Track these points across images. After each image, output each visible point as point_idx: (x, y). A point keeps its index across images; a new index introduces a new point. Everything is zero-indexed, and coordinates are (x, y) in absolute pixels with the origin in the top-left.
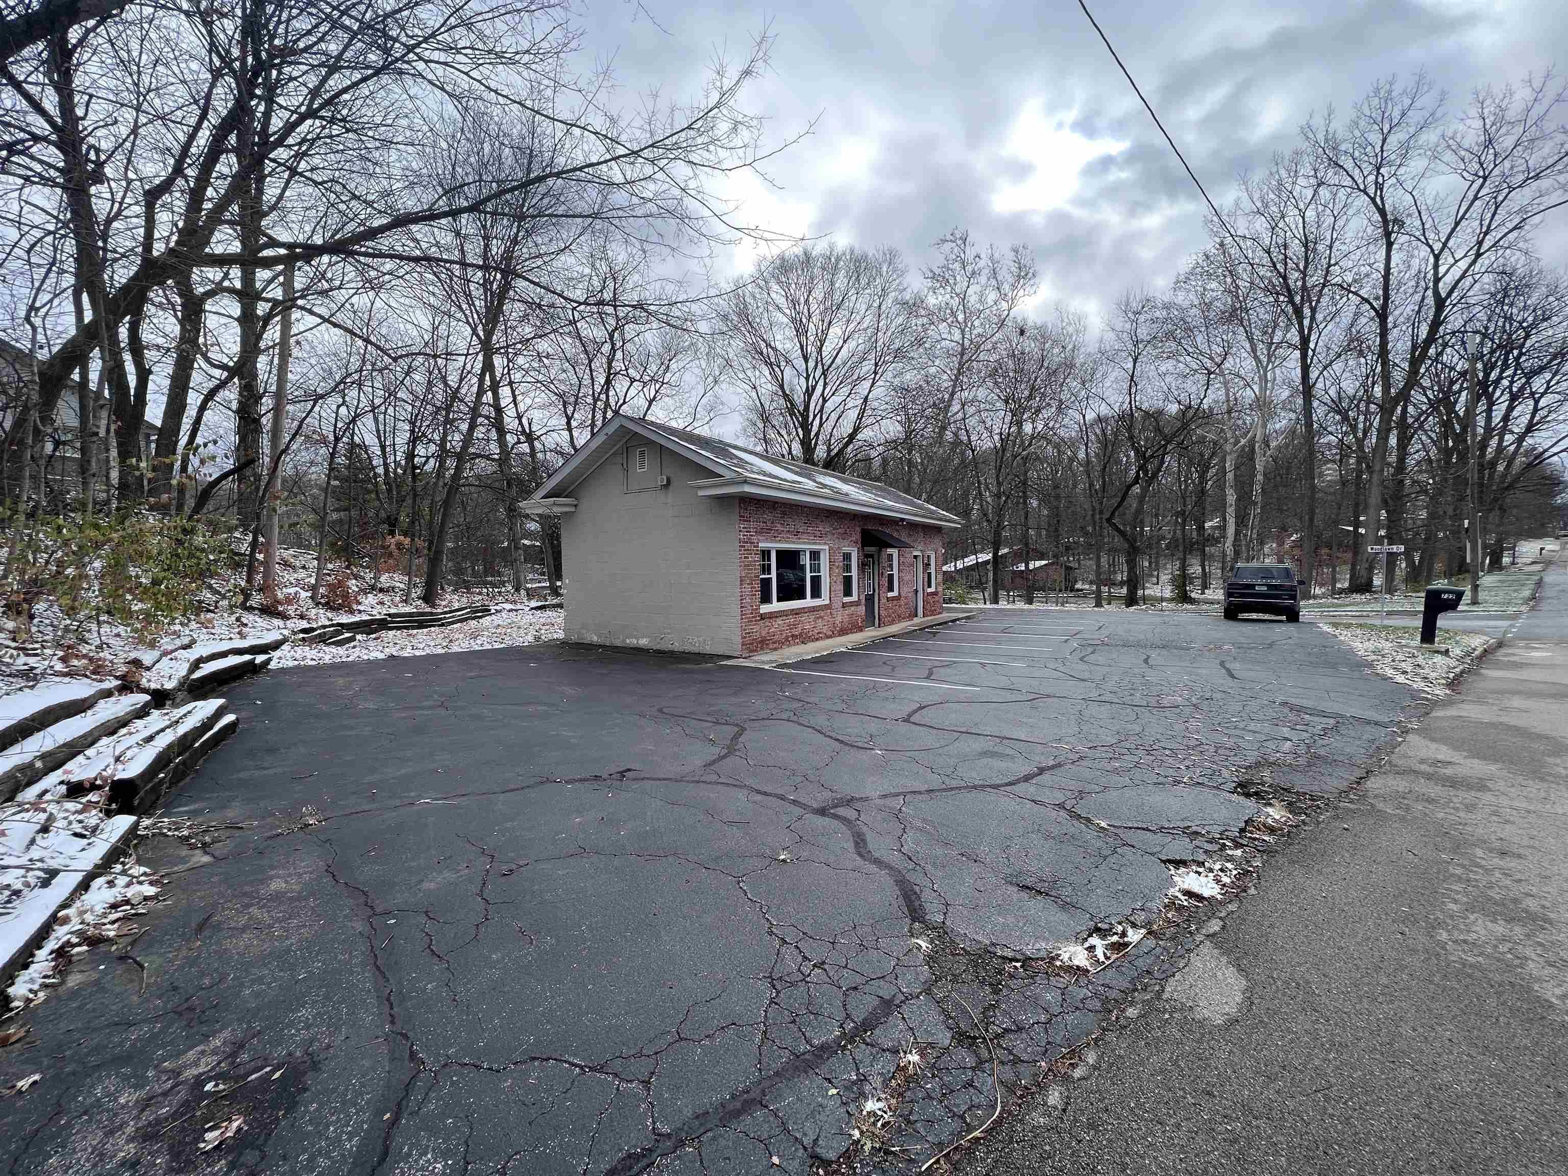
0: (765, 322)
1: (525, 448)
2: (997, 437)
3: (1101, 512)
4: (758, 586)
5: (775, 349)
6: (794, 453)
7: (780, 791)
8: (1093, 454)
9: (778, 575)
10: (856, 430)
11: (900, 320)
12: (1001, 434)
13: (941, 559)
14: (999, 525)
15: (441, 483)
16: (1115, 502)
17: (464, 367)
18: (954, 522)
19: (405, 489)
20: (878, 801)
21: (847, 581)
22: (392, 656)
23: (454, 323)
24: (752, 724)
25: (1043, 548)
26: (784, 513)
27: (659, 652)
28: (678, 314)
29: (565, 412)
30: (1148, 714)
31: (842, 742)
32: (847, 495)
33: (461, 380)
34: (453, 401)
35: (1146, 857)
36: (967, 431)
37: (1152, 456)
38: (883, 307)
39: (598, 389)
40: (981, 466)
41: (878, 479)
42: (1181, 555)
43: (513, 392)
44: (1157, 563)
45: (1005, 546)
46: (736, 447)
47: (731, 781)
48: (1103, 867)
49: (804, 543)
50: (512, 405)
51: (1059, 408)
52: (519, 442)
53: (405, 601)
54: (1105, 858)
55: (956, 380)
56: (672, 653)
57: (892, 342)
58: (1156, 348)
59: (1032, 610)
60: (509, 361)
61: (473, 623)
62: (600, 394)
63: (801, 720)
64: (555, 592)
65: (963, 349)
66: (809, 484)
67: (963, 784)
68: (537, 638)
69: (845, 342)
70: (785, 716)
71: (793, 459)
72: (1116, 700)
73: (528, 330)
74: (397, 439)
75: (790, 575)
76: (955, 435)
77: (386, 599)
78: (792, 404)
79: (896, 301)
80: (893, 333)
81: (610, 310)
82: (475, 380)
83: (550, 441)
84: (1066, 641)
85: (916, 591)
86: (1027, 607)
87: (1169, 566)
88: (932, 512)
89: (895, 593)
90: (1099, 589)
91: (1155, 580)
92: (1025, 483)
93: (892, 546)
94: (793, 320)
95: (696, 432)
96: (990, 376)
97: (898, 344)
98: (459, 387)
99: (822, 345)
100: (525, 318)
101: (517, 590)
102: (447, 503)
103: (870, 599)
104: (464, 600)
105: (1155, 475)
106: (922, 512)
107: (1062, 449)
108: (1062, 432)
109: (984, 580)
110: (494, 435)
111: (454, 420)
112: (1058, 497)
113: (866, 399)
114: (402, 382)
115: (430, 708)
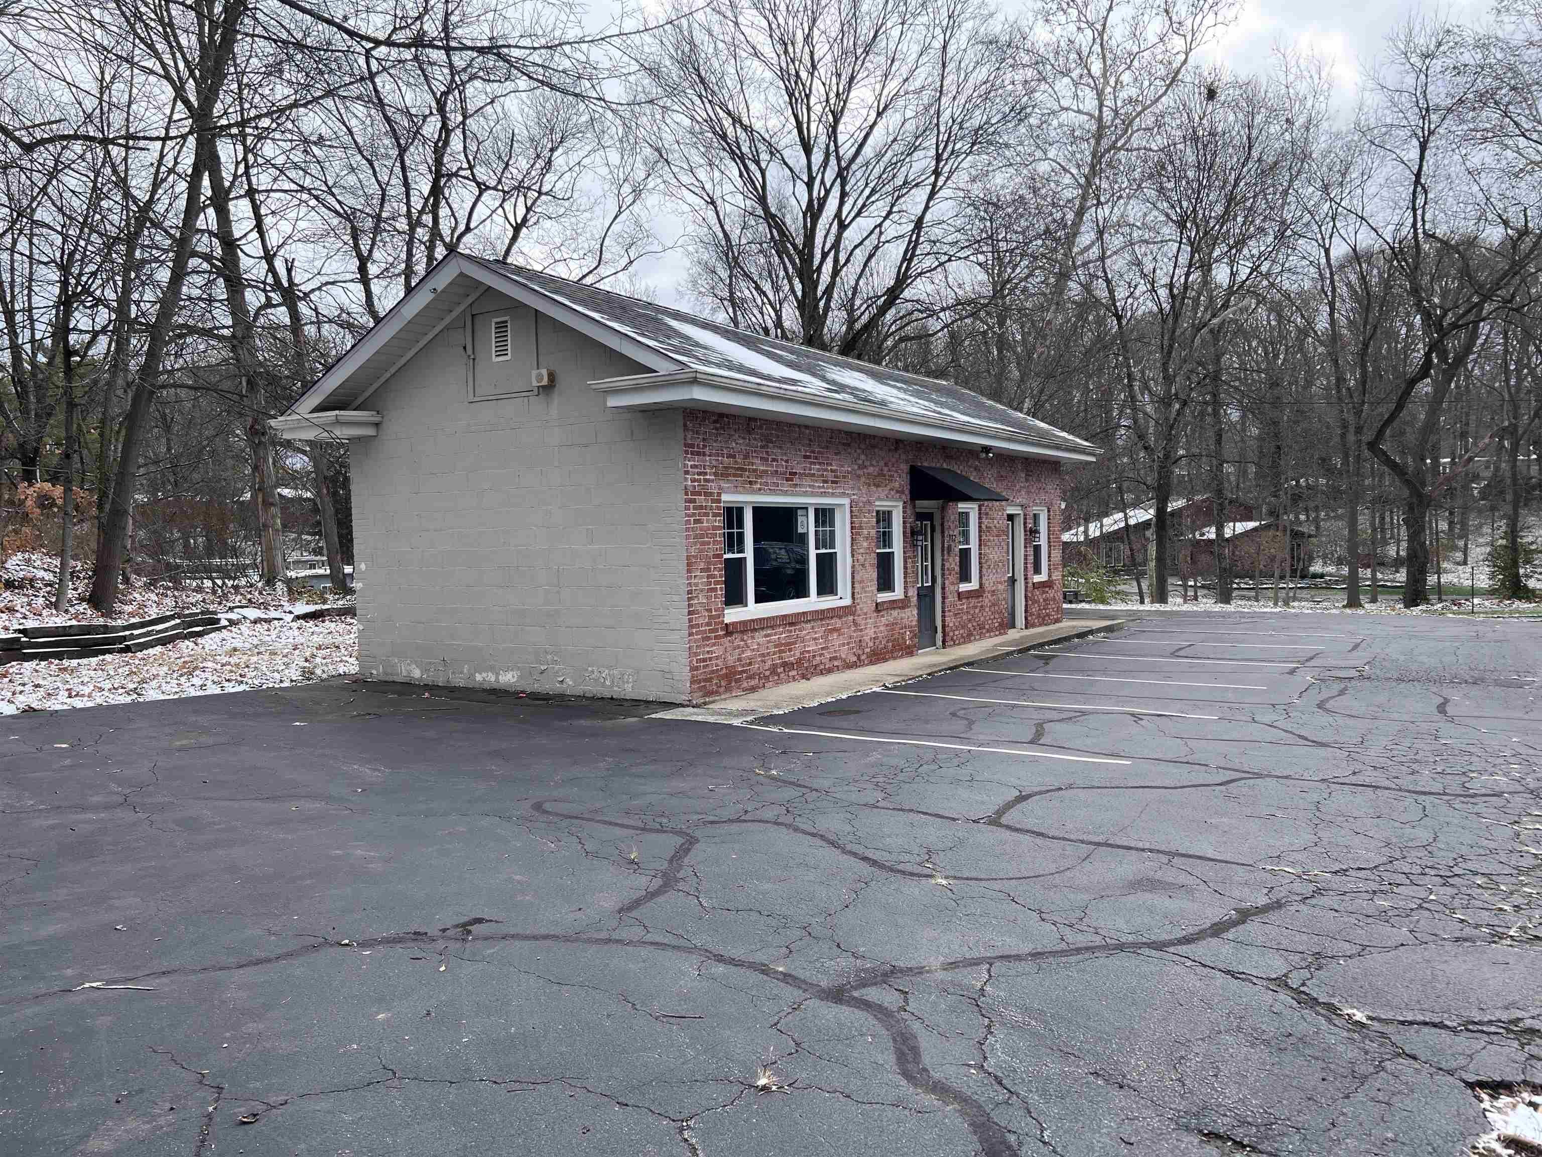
0: (731, 82)
1: (281, 315)
2: (1163, 293)
3: (1359, 430)
4: (719, 574)
5: (747, 129)
6: (787, 324)
7: (760, 957)
8: (1343, 322)
9: (756, 551)
10: (902, 281)
11: (982, 74)
12: (1171, 286)
13: (1058, 519)
14: (1167, 456)
15: (120, 382)
16: (1385, 410)
17: (160, 162)
18: (1082, 451)
19: (53, 394)
20: (941, 975)
21: (885, 563)
22: (29, 711)
23: (140, 78)
24: (710, 830)
25: (1250, 498)
26: (767, 440)
27: (535, 696)
28: (566, 64)
29: (356, 247)
30: (1444, 808)
31: (874, 863)
32: (883, 403)
33: (156, 185)
34: (140, 226)
35: (1440, 1078)
36: (1108, 281)
37: (1454, 326)
38: (951, 50)
39: (417, 203)
40: (1134, 346)
41: (941, 374)
42: (1508, 509)
43: (256, 209)
44: (1464, 524)
45: (1180, 495)
46: (678, 316)
47: (668, 939)
48: (1360, 1096)
49: (805, 494)
50: (255, 235)
51: (1280, 236)
52: (269, 304)
53: (56, 606)
54: (1364, 1078)
55: (1087, 186)
56: (561, 698)
57: (968, 113)
58: (1463, 121)
59: (1229, 615)
60: (247, 150)
61: (186, 646)
62: (421, 212)
63: (800, 823)
64: (342, 586)
65: (1101, 127)
66: (813, 385)
67: (1098, 940)
68: (307, 673)
69: (879, 114)
70: (769, 814)
71: (784, 336)
72: (1387, 783)
73: (281, 92)
74: (35, 300)
75: (779, 552)
76: (1087, 288)
77: (19, 601)
78: (782, 233)
79: (973, 35)
80: (969, 100)
81: (438, 55)
82: (183, 186)
83: (327, 302)
84: (1292, 672)
85: (1013, 581)
86: (1218, 608)
87: (1487, 529)
88: (1042, 434)
89: (974, 585)
90: (1353, 574)
91: (1459, 556)
92: (1216, 377)
93: (967, 498)
94: (783, 75)
95: (605, 286)
96: (1151, 176)
97: (977, 119)
98: (151, 201)
99: (836, 121)
100: (275, 70)
101: (270, 582)
102: (132, 419)
103: (926, 596)
104: (169, 602)
105: (1460, 360)
106: (1023, 434)
107: (1287, 312)
108: (1287, 283)
109: (1139, 558)
110: (220, 290)
111: (144, 262)
112: (1276, 403)
113: (919, 223)
114: (44, 190)
115: (107, 807)
